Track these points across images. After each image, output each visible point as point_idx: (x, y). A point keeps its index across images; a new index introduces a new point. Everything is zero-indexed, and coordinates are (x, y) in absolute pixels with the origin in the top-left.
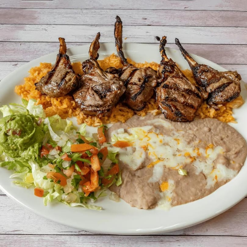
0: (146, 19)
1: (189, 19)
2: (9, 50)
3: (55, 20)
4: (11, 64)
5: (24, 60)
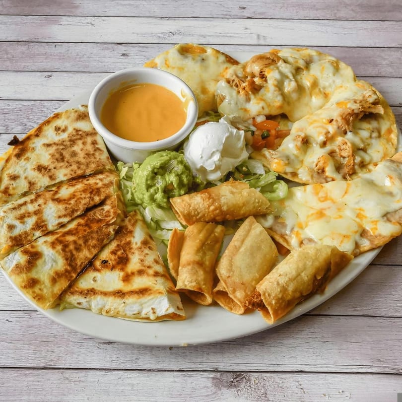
0: (244, 8)
1: (311, 8)
2: (38, 55)
3: (106, 10)
4: (42, 76)
5: (62, 69)
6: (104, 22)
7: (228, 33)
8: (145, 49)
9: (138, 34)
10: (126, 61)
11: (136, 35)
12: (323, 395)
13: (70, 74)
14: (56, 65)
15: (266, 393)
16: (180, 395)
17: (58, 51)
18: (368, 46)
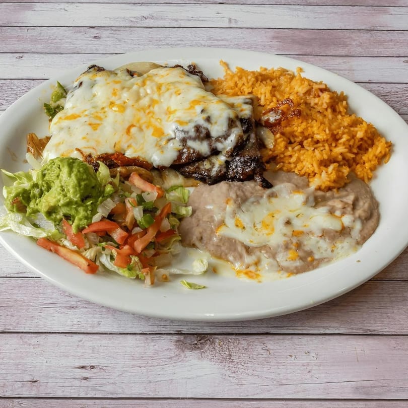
6: (77, 8)
7: (200, 17)
8: (117, 32)
9: (110, 18)
10: (97, 42)
11: (109, 19)
12: (289, 356)
13: (42, 55)
14: (28, 47)
15: (230, 355)
16: (142, 357)
17: (31, 34)
18: (338, 28)
